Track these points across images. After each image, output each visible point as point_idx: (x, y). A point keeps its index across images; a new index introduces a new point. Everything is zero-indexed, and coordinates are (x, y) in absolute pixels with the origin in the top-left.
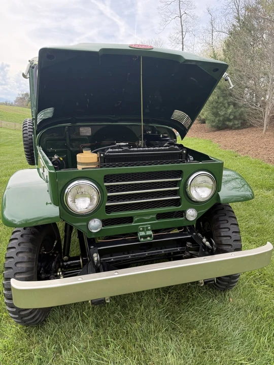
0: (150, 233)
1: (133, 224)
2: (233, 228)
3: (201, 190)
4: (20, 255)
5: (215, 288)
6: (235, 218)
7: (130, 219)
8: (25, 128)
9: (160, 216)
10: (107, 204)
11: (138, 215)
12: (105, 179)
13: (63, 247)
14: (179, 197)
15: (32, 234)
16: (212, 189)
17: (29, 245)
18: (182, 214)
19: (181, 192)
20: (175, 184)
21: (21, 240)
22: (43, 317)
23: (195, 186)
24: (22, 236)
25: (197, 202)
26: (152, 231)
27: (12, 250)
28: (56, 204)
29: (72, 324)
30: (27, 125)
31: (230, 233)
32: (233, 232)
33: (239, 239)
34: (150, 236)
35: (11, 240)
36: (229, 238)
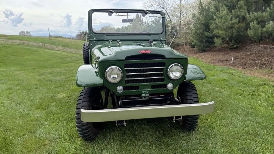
0: (148, 95)
1: (139, 90)
2: (194, 95)
3: (175, 73)
4: (84, 103)
5: (185, 129)
6: (196, 90)
7: (137, 87)
8: (84, 48)
9: (153, 87)
10: (126, 79)
11: (142, 85)
12: (125, 66)
13: (104, 105)
14: (163, 77)
15: (90, 94)
16: (182, 72)
17: (88, 99)
18: (165, 86)
19: (165, 74)
20: (161, 70)
21: (84, 96)
22: (93, 137)
23: (172, 72)
24: (85, 94)
25: (173, 80)
26: (149, 94)
27: (80, 101)
28: (101, 77)
29: (108, 141)
30: (85, 46)
31: (192, 98)
32: (194, 97)
33: (197, 101)
34: (148, 96)
35: (80, 96)
36: (191, 100)
